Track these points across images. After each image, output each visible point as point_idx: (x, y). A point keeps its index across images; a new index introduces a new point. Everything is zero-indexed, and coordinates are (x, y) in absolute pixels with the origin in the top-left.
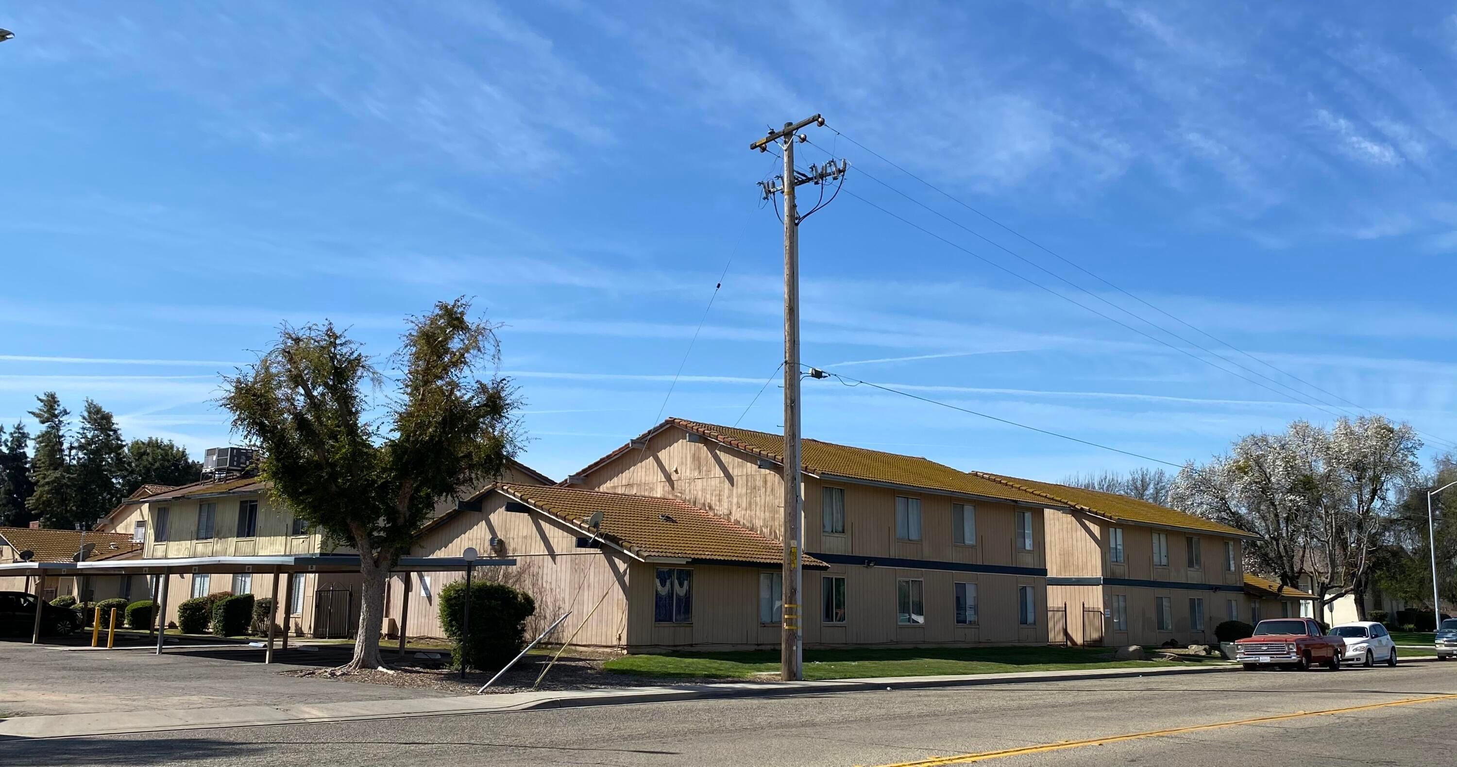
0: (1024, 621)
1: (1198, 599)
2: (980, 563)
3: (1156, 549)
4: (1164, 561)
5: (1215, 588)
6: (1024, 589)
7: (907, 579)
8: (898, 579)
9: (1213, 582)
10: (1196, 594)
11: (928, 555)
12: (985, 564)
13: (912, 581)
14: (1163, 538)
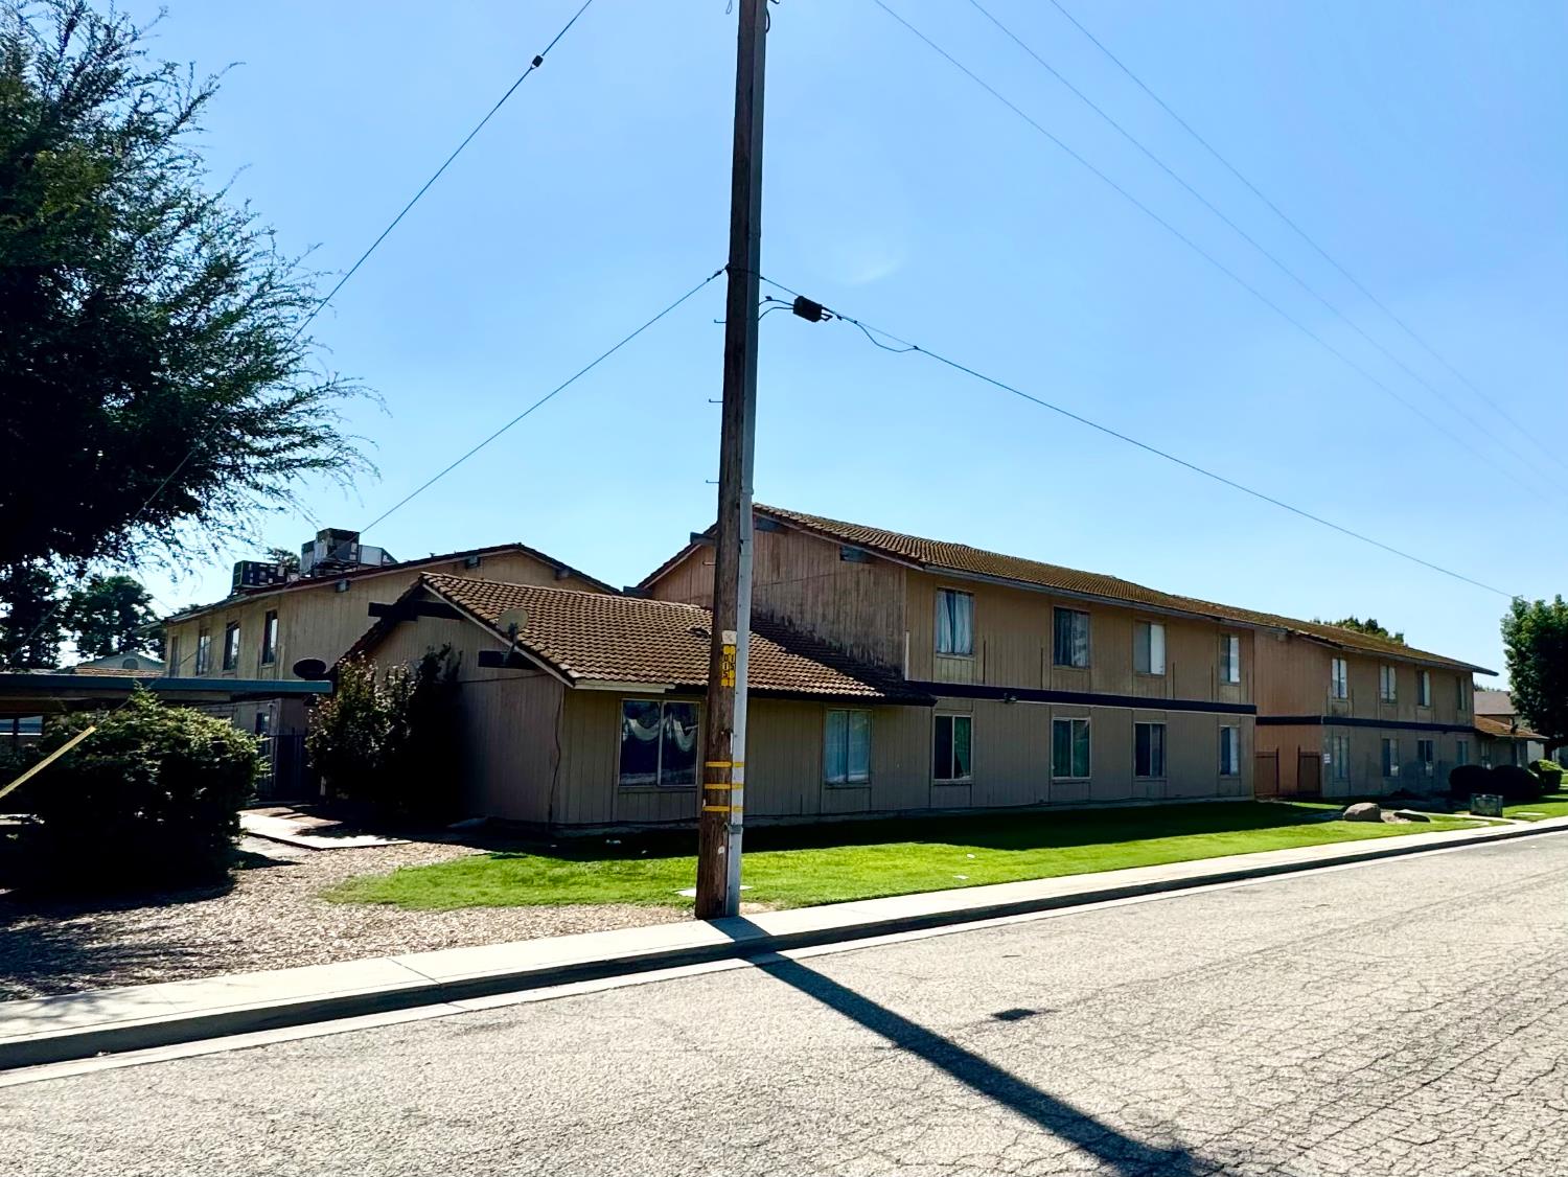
0: (1226, 770)
1: (1428, 742)
2: (1170, 697)
3: (1384, 685)
4: (1392, 697)
5: (1445, 729)
6: (1226, 731)
7: (1067, 719)
8: (1054, 719)
9: (1443, 722)
10: (1424, 736)
11: (1099, 688)
12: (1177, 699)
13: (1075, 721)
14: (1392, 671)
